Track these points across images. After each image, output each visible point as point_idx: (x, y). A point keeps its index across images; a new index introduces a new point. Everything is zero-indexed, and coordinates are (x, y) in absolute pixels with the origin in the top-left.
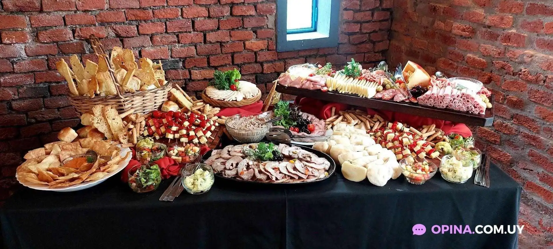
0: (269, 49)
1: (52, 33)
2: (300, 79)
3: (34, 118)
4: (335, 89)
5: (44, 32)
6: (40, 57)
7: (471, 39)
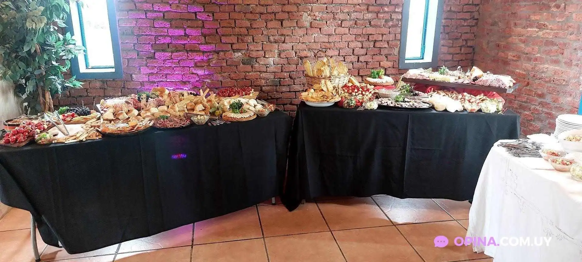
0: (394, 67)
1: (287, 53)
2: (415, 74)
3: (271, 97)
4: (433, 79)
5: (283, 53)
6: (279, 65)
7: (518, 61)
